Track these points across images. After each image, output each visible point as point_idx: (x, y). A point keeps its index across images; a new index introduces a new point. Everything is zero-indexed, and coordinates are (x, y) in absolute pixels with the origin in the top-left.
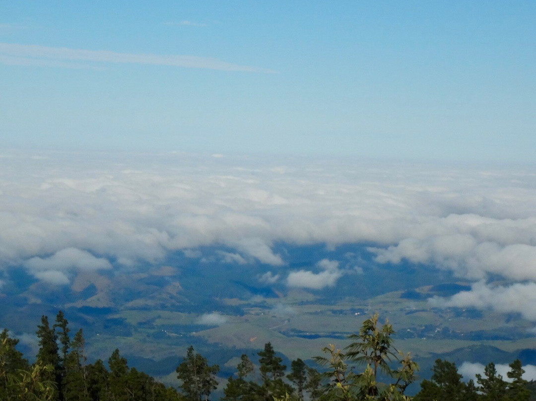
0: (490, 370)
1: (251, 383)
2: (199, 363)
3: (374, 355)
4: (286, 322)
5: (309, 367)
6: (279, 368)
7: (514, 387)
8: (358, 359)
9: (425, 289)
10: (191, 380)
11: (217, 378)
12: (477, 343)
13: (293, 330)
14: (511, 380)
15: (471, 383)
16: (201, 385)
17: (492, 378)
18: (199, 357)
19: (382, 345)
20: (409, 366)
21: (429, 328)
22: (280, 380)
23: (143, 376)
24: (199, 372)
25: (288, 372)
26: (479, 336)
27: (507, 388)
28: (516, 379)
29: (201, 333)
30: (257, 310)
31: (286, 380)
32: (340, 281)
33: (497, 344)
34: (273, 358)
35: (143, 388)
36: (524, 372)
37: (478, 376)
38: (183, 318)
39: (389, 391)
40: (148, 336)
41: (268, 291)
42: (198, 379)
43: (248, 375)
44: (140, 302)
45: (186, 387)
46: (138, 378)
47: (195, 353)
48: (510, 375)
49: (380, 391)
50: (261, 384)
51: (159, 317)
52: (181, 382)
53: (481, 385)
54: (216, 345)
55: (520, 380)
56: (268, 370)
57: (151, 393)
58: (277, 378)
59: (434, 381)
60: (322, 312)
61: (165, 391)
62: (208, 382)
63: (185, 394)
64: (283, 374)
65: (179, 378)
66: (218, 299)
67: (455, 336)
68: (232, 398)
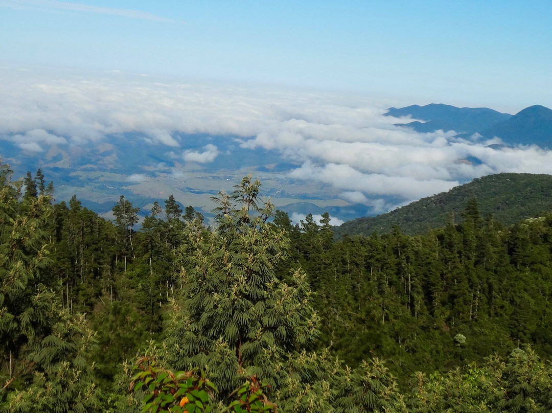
0: (309, 217)
1: (160, 219)
2: (127, 206)
3: (248, 198)
4: (183, 182)
5: (197, 212)
6: (177, 211)
7: (323, 229)
8: (239, 200)
9: (272, 166)
10: (121, 216)
11: (138, 216)
12: (303, 201)
13: (187, 188)
14: (322, 225)
15: (297, 224)
16: (128, 220)
17: (310, 223)
18: (127, 202)
19: (254, 193)
20: (270, 206)
21: (273, 190)
22: (178, 219)
23: (91, 212)
24: (126, 212)
25: (184, 214)
26: (304, 197)
27: (319, 229)
28: (325, 224)
29: (129, 187)
30: (165, 175)
31: (181, 219)
32: (217, 159)
33: (315, 202)
34: (174, 205)
35: (91, 220)
36: (330, 220)
37: (302, 221)
38: (118, 178)
39: (256, 221)
40: (95, 188)
41: (171, 164)
42: (126, 216)
43: (158, 214)
44: (89, 166)
45: (118, 221)
46: (88, 213)
47: (124, 199)
48: (322, 221)
49: (251, 221)
50: (166, 221)
51: (102, 176)
52: (115, 217)
53: (303, 227)
54: (138, 195)
55: (327, 225)
56: (172, 212)
57: (96, 223)
58: (177, 217)
59: (274, 223)
60: (206, 178)
61: (105, 223)
62: (132, 218)
63: (118, 225)
64: (180, 215)
65: (114, 214)
66: (140, 166)
68: (147, 229)
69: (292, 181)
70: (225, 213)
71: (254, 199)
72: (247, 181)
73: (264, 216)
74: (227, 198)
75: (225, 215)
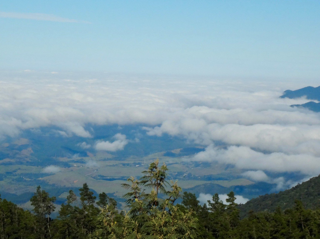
0: (216, 197)
1: (75, 207)
2: (44, 196)
3: (156, 182)
4: (95, 171)
5: (110, 198)
6: (91, 198)
7: (230, 208)
8: (148, 185)
9: (177, 151)
10: (39, 206)
11: (55, 205)
12: (208, 182)
13: (99, 176)
14: (228, 204)
15: (205, 205)
16: (45, 209)
17: (217, 203)
18: (44, 192)
19: (161, 177)
20: (177, 189)
21: (180, 174)
22: (92, 205)
23: (11, 204)
24: (44, 201)
25: (97, 201)
26: (209, 178)
27: (226, 208)
28: (231, 203)
29: (44, 178)
30: (79, 164)
31: (95, 205)
33: (220, 183)
34: (88, 193)
35: (11, 211)
36: (236, 199)
37: (209, 201)
38: (34, 170)
39: (165, 203)
40: (13, 180)
41: (84, 153)
42: (43, 205)
43: (73, 202)
44: (7, 160)
45: (36, 210)
46: (8, 205)
47: (41, 190)
48: (228, 200)
49: (160, 204)
50: (81, 208)
51: (19, 169)
52: (33, 207)
53: (211, 207)
54: (53, 185)
55: (233, 204)
56: (85, 199)
57: (15, 214)
58: (91, 204)
59: (183, 205)
60: (116, 165)
61: (24, 213)
62: (49, 207)
63: (35, 214)
64: (94, 202)
65: (32, 204)
66: (54, 158)
67: (195, 178)
68: (63, 216)
69: (197, 164)
70: (135, 197)
71: (161, 182)
72: (154, 167)
73: (172, 199)
74: (136, 184)
75: (136, 200)
